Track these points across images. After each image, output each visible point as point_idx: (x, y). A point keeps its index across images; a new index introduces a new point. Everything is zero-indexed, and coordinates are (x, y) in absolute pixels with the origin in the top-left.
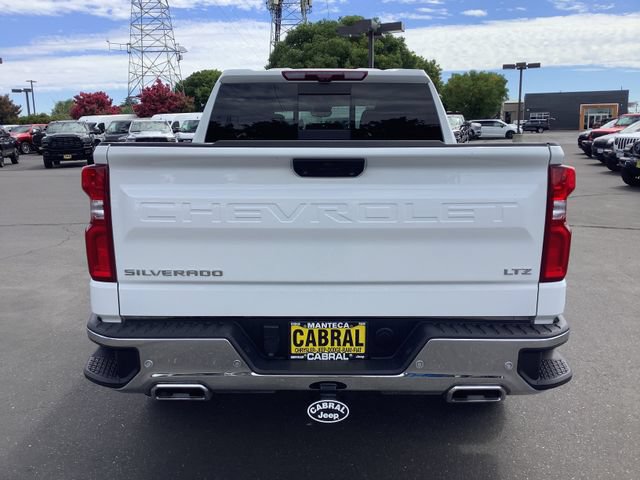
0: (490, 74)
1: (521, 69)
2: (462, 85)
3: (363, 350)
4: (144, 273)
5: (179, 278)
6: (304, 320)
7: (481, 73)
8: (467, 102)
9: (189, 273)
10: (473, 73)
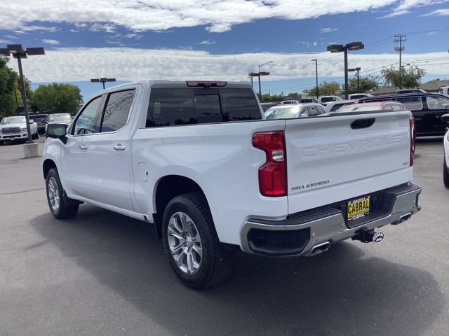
0: (68, 85)
1: (103, 82)
2: (49, 93)
3: (368, 210)
4: (303, 187)
5: (313, 187)
6: (352, 200)
7: (61, 84)
8: (54, 105)
9: (317, 184)
10: (55, 85)
